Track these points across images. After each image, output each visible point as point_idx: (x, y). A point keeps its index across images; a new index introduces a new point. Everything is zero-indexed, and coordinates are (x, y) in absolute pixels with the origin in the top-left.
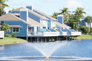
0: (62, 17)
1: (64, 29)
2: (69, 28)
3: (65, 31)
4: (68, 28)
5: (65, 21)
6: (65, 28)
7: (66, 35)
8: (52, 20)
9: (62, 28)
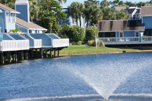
0: (26, 6)
1: (33, 32)
2: (43, 31)
3: (37, 36)
4: (41, 30)
5: (32, 14)
6: (36, 31)
7: (41, 47)
8: (7, 13)
9: (30, 31)
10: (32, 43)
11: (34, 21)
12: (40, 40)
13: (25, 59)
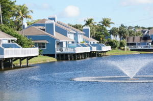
0: (88, 30)
1: (92, 43)
3: (94, 45)
4: (96, 42)
5: (91, 34)
7: (96, 50)
8: (79, 33)
9: (90, 42)
10: (91, 49)
11: (93, 37)
12: (96, 47)
13: (88, 57)
